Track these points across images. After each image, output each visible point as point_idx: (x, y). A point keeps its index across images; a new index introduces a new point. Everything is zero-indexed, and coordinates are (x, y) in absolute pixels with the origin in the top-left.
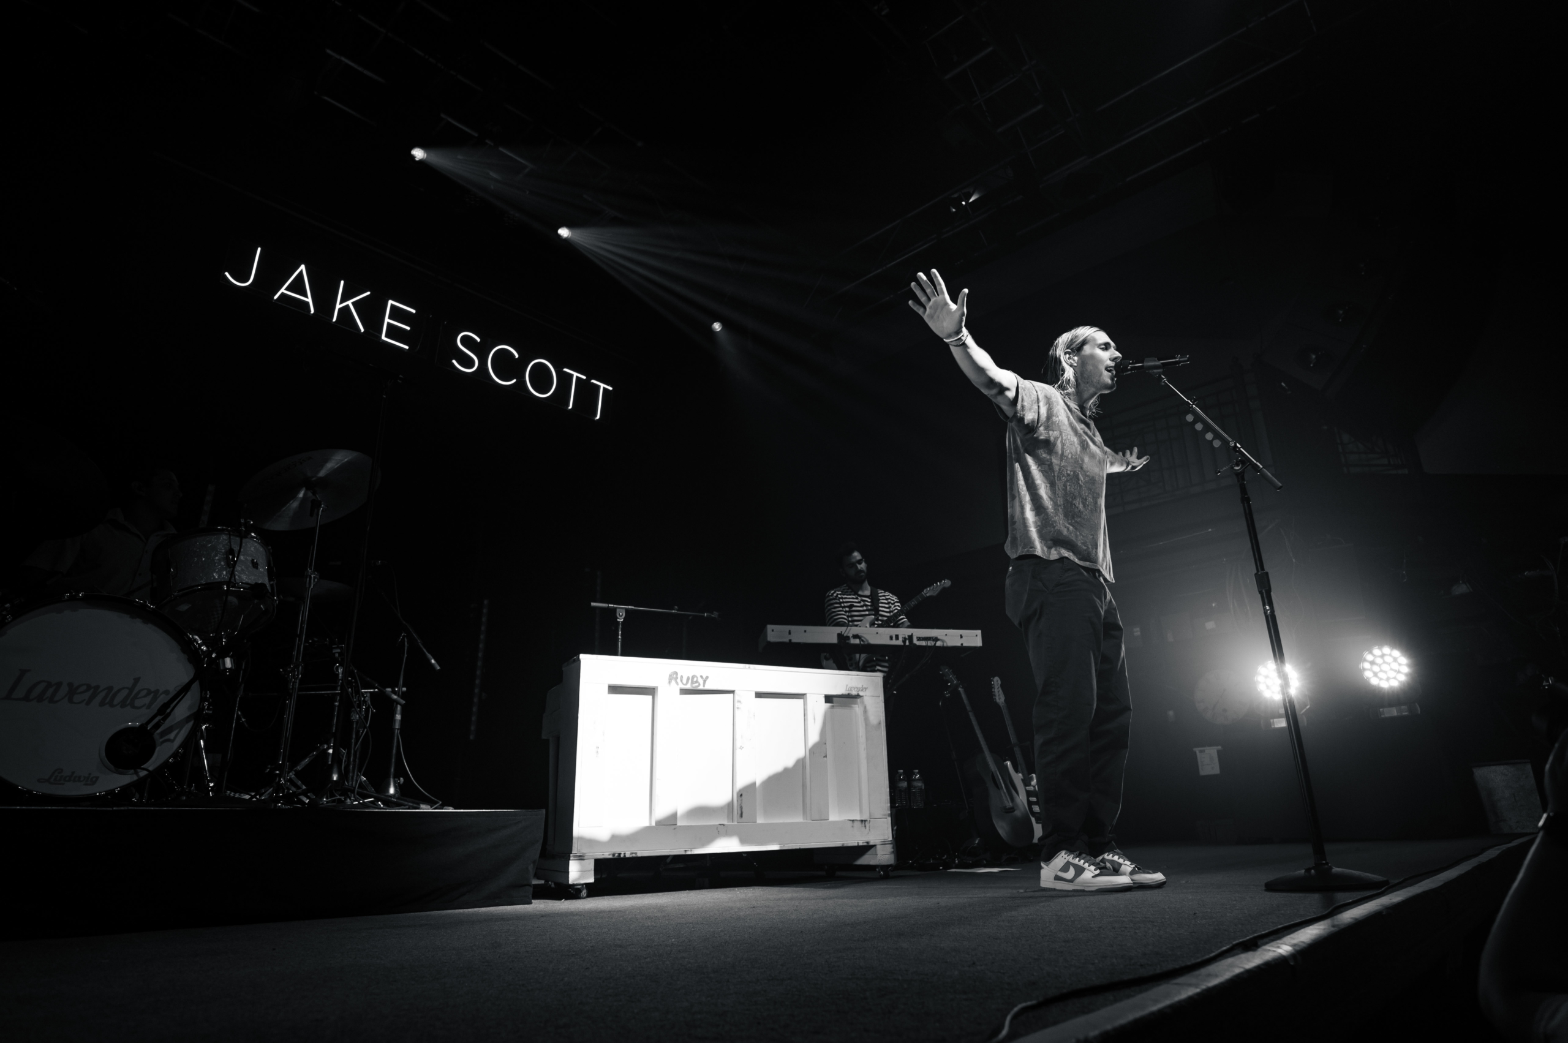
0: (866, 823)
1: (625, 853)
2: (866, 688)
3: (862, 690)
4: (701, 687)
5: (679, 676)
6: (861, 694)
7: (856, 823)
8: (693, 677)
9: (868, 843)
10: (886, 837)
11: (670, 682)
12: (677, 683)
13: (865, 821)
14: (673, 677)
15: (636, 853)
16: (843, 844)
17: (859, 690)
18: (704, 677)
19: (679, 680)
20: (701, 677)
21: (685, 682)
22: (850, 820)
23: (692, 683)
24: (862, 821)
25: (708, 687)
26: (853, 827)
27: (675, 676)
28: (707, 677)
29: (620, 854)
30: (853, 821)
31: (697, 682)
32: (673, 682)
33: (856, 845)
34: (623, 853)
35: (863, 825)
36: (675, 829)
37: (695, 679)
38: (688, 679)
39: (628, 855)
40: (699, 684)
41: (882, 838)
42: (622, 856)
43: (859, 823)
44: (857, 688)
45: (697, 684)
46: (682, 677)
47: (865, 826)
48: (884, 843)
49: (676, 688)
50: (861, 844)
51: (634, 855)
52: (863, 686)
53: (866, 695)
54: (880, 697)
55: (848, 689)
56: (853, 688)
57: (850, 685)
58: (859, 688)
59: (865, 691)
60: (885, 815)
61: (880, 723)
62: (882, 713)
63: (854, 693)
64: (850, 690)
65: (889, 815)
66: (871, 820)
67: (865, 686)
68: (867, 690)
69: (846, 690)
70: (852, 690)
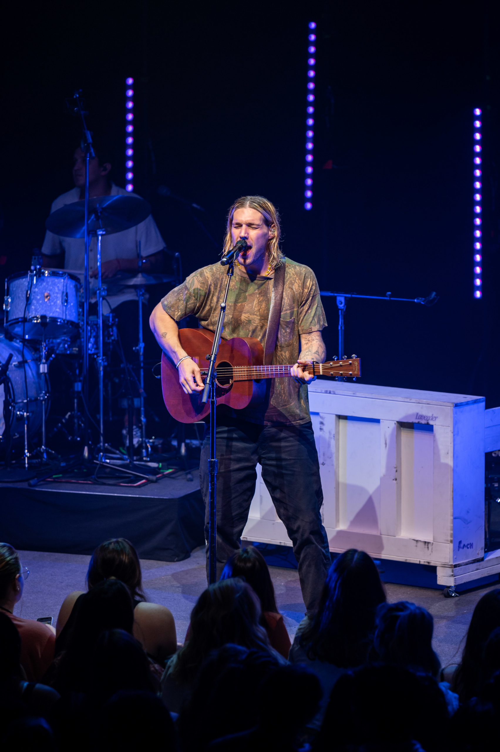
0: (429, 545)
2: (436, 418)
3: (432, 419)
6: (431, 423)
7: (420, 544)
9: (429, 563)
10: (447, 561)
13: (428, 543)
15: (246, 538)
16: (406, 560)
17: (429, 419)
22: (414, 540)
24: (425, 542)
26: (416, 546)
30: (417, 541)
33: (418, 563)
35: (426, 546)
36: (273, 524)
41: (444, 561)
43: (423, 544)
44: (427, 416)
47: (428, 548)
48: (444, 566)
50: (422, 563)
52: (433, 415)
53: (435, 425)
54: (449, 427)
55: (418, 418)
56: (423, 417)
57: (420, 413)
58: (429, 417)
59: (435, 420)
60: (448, 541)
61: (448, 453)
62: (451, 443)
63: (423, 422)
64: (420, 419)
65: (451, 542)
66: (434, 543)
67: (435, 415)
68: (437, 420)
69: (416, 418)
70: (422, 419)
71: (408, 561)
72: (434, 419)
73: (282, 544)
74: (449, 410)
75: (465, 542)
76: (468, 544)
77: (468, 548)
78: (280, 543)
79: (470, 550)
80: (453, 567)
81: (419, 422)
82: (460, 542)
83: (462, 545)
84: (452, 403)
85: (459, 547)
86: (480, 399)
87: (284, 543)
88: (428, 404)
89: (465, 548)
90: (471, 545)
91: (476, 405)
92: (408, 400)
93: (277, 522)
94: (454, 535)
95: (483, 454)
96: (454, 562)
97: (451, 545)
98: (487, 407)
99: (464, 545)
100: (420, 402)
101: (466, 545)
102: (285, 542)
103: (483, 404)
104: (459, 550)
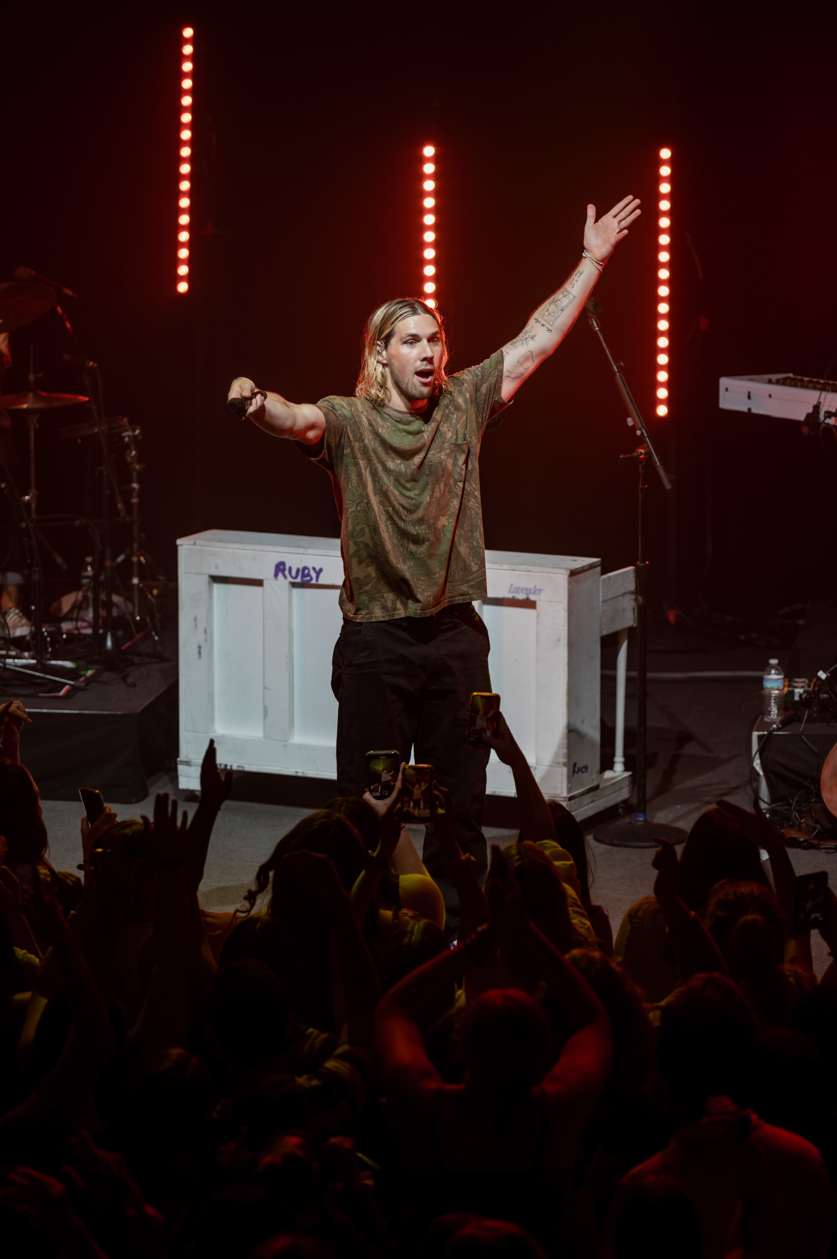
1: (231, 766)
2: (540, 590)
3: (534, 593)
4: (314, 582)
5: (287, 567)
6: (532, 597)
8: (305, 568)
11: (276, 575)
12: (285, 577)
14: (280, 568)
15: (243, 767)
17: (530, 593)
18: (317, 569)
19: (287, 573)
20: (314, 569)
21: (294, 574)
23: (303, 576)
25: (322, 580)
27: (282, 567)
28: (321, 570)
29: (226, 766)
31: (309, 575)
32: (280, 575)
34: (229, 764)
36: (285, 746)
37: (306, 572)
38: (298, 570)
39: (235, 768)
40: (311, 579)
42: (229, 767)
44: (527, 589)
45: (308, 578)
46: (290, 569)
49: (283, 583)
51: (241, 769)
52: (535, 586)
53: (540, 600)
54: (561, 602)
55: (512, 591)
56: (520, 590)
57: (516, 585)
58: (530, 589)
59: (539, 593)
60: (559, 763)
61: (559, 640)
62: (564, 626)
63: (521, 596)
64: (516, 592)
65: (565, 764)
66: (538, 767)
67: (538, 587)
68: (542, 593)
69: (510, 592)
70: (519, 592)
71: (497, 794)
72: (537, 592)
73: (300, 774)
74: (562, 579)
75: (580, 765)
76: (583, 767)
77: (583, 772)
78: (297, 772)
79: (585, 775)
80: (567, 799)
81: (513, 597)
82: (575, 765)
83: (576, 769)
84: (566, 569)
85: (574, 772)
86: (596, 562)
87: (303, 773)
88: (528, 571)
89: (580, 773)
90: (586, 768)
91: (591, 571)
92: (497, 566)
93: (291, 744)
94: (569, 755)
95: (599, 639)
96: (569, 792)
97: (564, 770)
98: (603, 572)
99: (579, 769)
100: (516, 569)
101: (581, 768)
102: (305, 771)
103: (599, 569)
104: (573, 776)
